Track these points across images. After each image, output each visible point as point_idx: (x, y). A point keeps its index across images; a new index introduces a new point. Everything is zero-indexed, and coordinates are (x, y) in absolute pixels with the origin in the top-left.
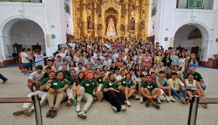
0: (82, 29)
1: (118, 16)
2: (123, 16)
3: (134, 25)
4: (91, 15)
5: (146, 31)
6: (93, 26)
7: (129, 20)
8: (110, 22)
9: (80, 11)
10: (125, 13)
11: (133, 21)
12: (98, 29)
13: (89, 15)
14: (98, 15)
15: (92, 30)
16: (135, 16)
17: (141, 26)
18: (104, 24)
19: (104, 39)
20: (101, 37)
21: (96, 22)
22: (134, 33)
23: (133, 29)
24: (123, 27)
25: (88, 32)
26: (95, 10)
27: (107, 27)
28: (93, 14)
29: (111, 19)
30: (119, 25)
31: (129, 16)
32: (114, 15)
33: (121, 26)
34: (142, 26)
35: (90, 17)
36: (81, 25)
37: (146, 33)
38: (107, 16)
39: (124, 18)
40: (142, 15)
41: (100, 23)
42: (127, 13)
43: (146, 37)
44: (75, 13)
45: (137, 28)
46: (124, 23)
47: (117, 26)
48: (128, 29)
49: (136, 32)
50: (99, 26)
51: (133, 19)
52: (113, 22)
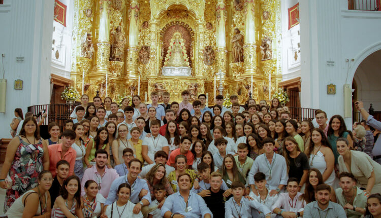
0: (93, 61)
1: (196, 26)
2: (211, 24)
3: (242, 49)
4: (120, 24)
5: (278, 66)
6: (126, 53)
7: (227, 35)
8: (172, 40)
9: (93, 16)
10: (216, 16)
11: (239, 37)
12: (140, 60)
13: (116, 25)
14: (140, 22)
15: (122, 64)
16: (243, 24)
18: (155, 47)
19: (156, 87)
20: (147, 83)
21: (133, 41)
22: (242, 71)
23: (241, 59)
24: (211, 54)
25: (111, 69)
26: (133, 12)
27: (165, 53)
28: (127, 22)
30: (199, 48)
31: (227, 24)
32: (185, 21)
33: (207, 50)
34: (265, 51)
36: (93, 50)
37: (277, 72)
38: (166, 26)
39: (213, 29)
40: (264, 23)
41: (144, 43)
42: (220, 17)
43: (277, 81)
44: (80, 22)
45: (250, 58)
46: (215, 44)
47: (193, 50)
48: (225, 60)
49: (247, 67)
50: (144, 52)
51: (238, 31)
52: (182, 40)
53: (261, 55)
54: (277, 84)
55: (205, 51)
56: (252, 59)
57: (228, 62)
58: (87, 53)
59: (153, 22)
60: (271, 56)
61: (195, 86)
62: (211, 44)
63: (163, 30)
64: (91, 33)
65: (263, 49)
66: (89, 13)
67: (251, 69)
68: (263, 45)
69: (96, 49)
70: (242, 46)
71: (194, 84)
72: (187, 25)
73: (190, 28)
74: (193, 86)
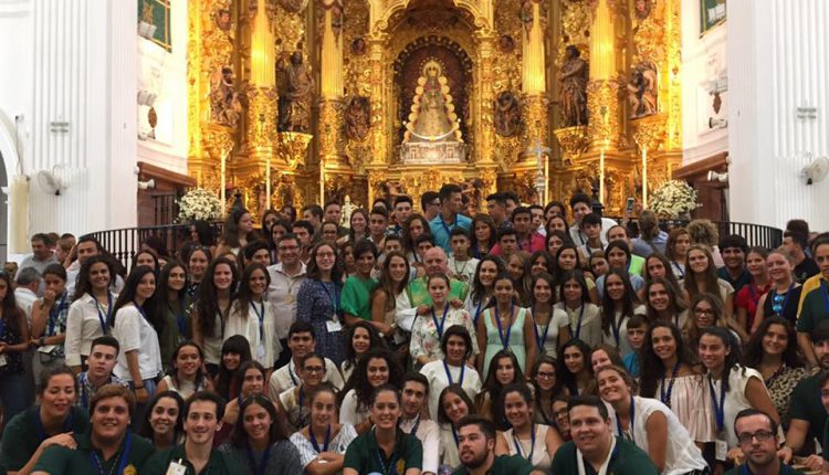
0: (240, 133)
1: (475, 44)
2: (509, 39)
3: (585, 95)
4: (300, 46)
5: (671, 131)
6: (315, 113)
7: (548, 63)
9: (234, 26)
10: (522, 18)
11: (577, 67)
12: (346, 132)
13: (292, 47)
14: (345, 40)
15: (307, 138)
16: (587, 34)
17: (633, 98)
18: (380, 95)
19: (386, 189)
20: (365, 182)
21: (332, 86)
22: (584, 145)
23: (580, 116)
24: (510, 111)
25: (283, 151)
26: (328, 15)
27: (404, 113)
28: (317, 41)
29: (432, 64)
30: (484, 95)
31: (547, 36)
32: (452, 35)
33: (500, 101)
34: (639, 95)
35: (295, 60)
36: (237, 106)
37: (670, 144)
38: (407, 47)
39: (516, 52)
40: (637, 29)
41: (356, 90)
42: (532, 20)
43: (669, 165)
44: (204, 42)
45: (603, 112)
46: (520, 87)
47: (470, 102)
48: (544, 122)
49: (596, 137)
50: (356, 111)
51: (574, 52)
52: (443, 80)
53: (630, 106)
54: (670, 172)
55: (497, 104)
56: (607, 116)
57: (551, 128)
58: (225, 115)
59: (376, 39)
60: (655, 106)
61: (474, 186)
62: (510, 86)
63: (400, 57)
64: (232, 67)
65: (635, 90)
66: (225, 18)
67: (604, 143)
68: (636, 81)
69: (245, 105)
70: (584, 87)
71: (473, 181)
72: (454, 43)
73: (463, 51)
74: (470, 185)
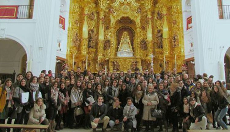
0: (79, 49)
1: (136, 29)
2: (144, 27)
3: (162, 41)
4: (94, 28)
5: (182, 51)
6: (97, 44)
7: (153, 33)
8: (123, 36)
9: (79, 23)
10: (147, 22)
11: (160, 34)
12: (105, 48)
13: (92, 28)
14: (105, 26)
15: (94, 50)
16: (162, 27)
17: (173, 43)
18: (113, 41)
19: (114, 63)
20: (108, 61)
21: (101, 37)
22: (162, 53)
23: (161, 46)
24: (144, 44)
25: (89, 53)
26: (101, 21)
27: (118, 44)
28: (98, 27)
29: (125, 33)
30: (137, 41)
31: (153, 27)
32: (130, 26)
33: (142, 42)
34: (174, 42)
35: (92, 31)
36: (79, 42)
37: (182, 54)
38: (119, 28)
39: (146, 30)
40: (173, 27)
41: (107, 38)
42: (149, 23)
43: (182, 59)
44: (72, 27)
45: (166, 46)
46: (147, 38)
47: (134, 42)
48: (152, 47)
49: (165, 51)
50: (107, 43)
51: (159, 31)
52: (128, 36)
54: (182, 61)
55: (141, 43)
56: (167, 47)
57: (154, 49)
58: (76, 44)
59: (112, 27)
60: (178, 45)
61: (136, 62)
62: (144, 38)
63: (117, 30)
64: (78, 33)
66: (77, 22)
67: (167, 53)
68: (174, 39)
69: (80, 42)
70: (162, 39)
71: (135, 61)
72: (131, 28)
73: (133, 29)
74: (134, 62)
